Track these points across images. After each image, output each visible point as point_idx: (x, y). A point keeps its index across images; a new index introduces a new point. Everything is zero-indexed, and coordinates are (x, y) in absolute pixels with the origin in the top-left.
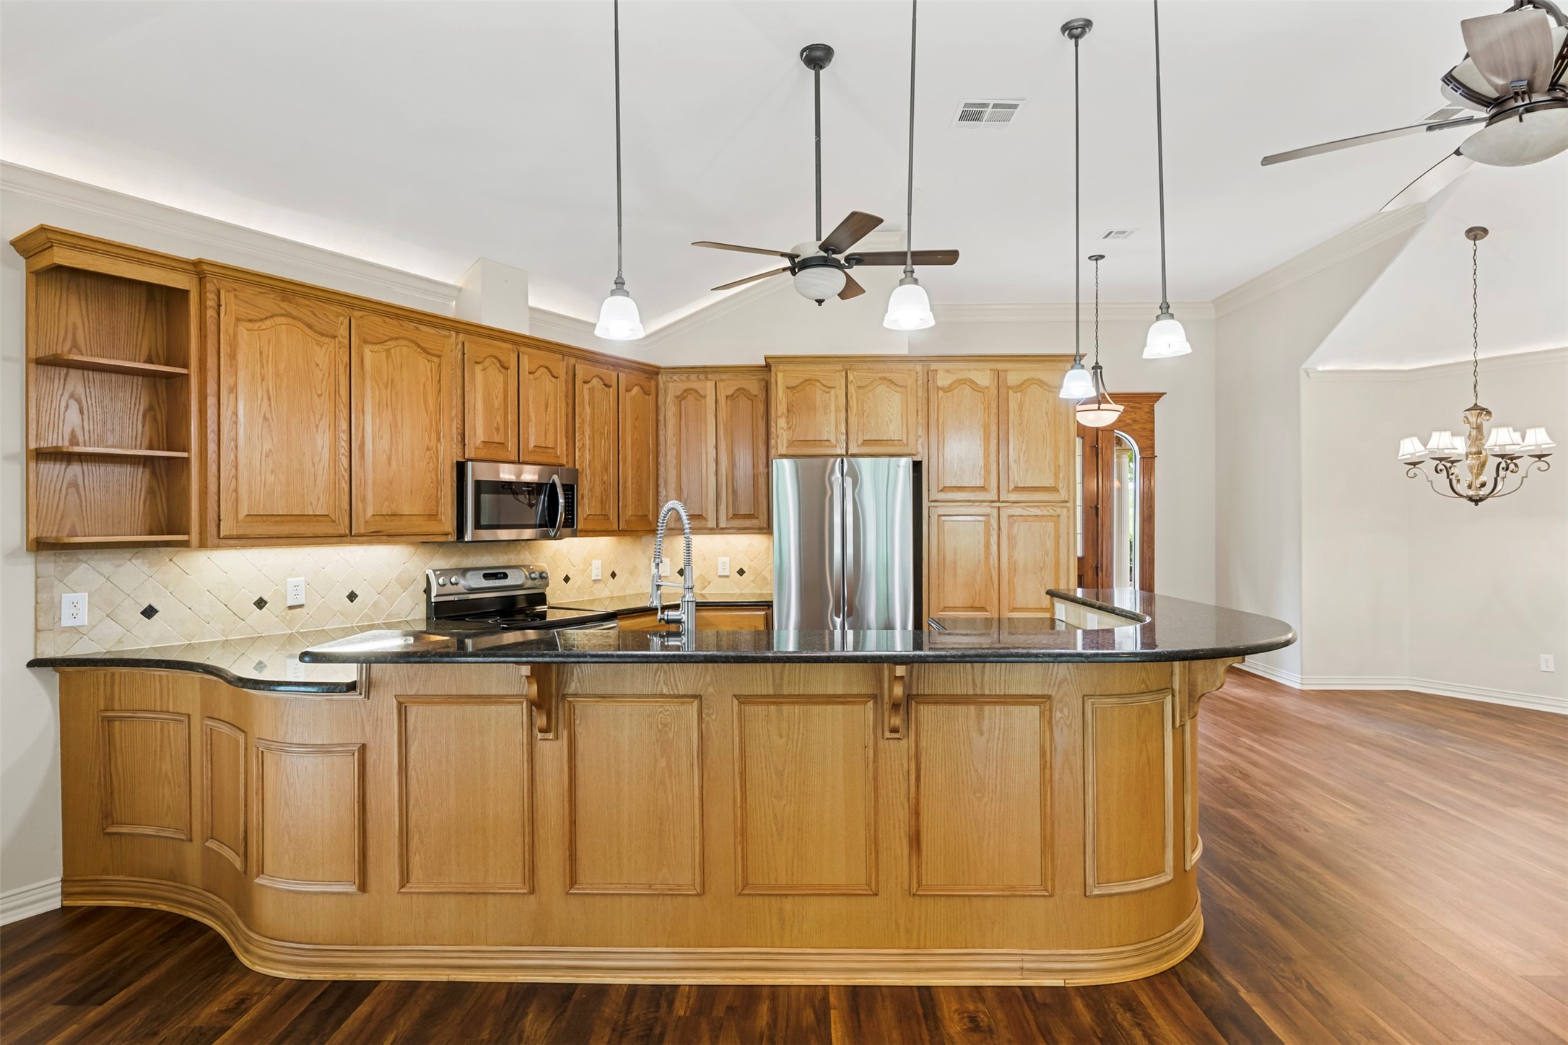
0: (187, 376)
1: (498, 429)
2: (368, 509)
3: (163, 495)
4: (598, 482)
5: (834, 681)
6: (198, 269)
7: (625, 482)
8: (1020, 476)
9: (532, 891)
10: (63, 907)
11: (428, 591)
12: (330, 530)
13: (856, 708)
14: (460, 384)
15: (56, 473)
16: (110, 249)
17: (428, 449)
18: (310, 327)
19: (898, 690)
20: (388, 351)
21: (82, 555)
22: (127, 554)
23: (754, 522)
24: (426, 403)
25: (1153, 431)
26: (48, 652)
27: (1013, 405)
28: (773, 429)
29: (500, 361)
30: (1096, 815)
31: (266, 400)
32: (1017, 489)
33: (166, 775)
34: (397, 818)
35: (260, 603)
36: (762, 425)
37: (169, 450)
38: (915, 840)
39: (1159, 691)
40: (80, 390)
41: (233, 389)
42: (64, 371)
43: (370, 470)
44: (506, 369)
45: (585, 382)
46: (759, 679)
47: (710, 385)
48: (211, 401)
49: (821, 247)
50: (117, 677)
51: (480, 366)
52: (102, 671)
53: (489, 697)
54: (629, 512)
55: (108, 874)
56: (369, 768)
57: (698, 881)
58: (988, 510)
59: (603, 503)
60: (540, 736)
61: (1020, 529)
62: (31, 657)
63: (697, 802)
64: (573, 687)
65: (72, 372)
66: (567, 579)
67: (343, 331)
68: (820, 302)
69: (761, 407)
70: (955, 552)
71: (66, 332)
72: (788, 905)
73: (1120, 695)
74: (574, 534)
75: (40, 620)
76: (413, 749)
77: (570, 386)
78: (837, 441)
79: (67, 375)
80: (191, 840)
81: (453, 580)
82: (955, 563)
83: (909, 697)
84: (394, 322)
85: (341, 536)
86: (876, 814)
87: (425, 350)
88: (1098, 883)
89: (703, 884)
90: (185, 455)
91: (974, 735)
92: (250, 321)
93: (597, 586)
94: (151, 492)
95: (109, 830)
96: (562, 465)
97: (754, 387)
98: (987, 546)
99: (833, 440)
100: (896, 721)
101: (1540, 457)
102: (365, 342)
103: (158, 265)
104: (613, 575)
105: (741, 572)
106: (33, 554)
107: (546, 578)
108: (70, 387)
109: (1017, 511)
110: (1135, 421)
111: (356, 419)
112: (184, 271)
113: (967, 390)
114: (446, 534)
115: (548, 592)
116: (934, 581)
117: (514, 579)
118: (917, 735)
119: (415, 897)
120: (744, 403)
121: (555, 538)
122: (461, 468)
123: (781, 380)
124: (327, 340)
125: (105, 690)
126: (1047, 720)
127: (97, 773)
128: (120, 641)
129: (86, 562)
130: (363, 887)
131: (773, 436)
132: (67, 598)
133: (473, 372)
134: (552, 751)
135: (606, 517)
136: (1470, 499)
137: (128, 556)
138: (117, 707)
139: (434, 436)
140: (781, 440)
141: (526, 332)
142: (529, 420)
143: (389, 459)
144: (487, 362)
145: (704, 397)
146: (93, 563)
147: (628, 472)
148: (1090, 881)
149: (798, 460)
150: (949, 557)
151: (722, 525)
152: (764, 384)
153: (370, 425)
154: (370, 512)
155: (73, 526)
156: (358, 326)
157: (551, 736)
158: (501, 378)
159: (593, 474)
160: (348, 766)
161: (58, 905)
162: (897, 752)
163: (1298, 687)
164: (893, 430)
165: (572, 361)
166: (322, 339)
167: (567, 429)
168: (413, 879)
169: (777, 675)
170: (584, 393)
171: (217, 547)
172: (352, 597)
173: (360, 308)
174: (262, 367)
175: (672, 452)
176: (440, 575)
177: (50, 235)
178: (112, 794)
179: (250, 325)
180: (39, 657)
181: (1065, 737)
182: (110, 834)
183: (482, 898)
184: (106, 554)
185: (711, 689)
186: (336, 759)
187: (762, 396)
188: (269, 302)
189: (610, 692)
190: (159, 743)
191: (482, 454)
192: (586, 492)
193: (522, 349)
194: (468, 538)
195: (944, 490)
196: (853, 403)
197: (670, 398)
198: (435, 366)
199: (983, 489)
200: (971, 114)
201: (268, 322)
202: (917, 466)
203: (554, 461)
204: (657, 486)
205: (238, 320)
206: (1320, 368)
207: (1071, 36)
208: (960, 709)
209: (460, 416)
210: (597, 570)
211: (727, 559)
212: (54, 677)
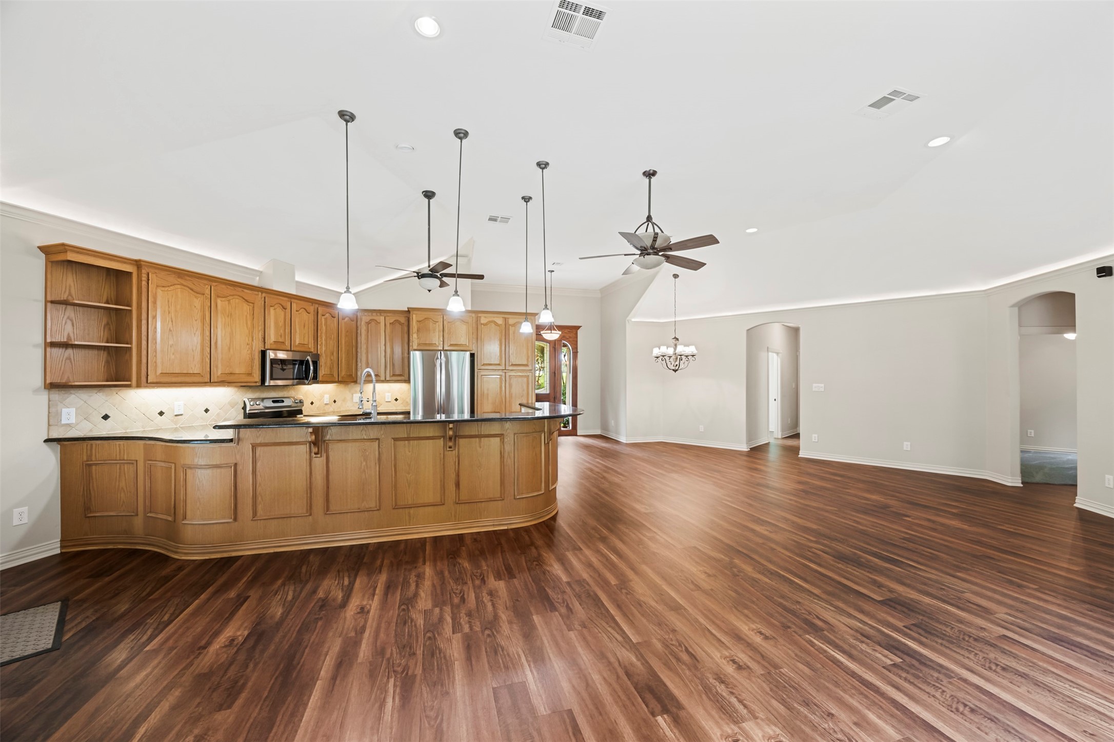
0: (130, 311)
1: (281, 336)
2: (218, 372)
3: (114, 364)
4: (329, 359)
5: (430, 431)
6: (138, 264)
7: (341, 360)
8: (514, 360)
9: (310, 515)
10: (61, 553)
11: (244, 408)
12: (201, 380)
13: (437, 440)
14: (263, 315)
15: (60, 353)
16: (96, 254)
17: (248, 344)
18: (192, 290)
19: (451, 433)
20: (229, 301)
21: (72, 391)
22: (95, 390)
23: (402, 378)
24: (247, 324)
25: (577, 341)
26: (55, 435)
27: (511, 332)
28: (411, 338)
29: (282, 306)
30: (518, 473)
31: (170, 322)
32: (513, 365)
33: (122, 488)
34: (251, 491)
35: (161, 414)
36: (406, 336)
37: (116, 343)
38: (458, 485)
39: (539, 432)
40: (72, 315)
41: (155, 317)
42: (64, 306)
43: (219, 354)
44: (285, 309)
45: (323, 315)
46: (402, 432)
47: (382, 318)
48: (144, 322)
49: (430, 270)
50: (94, 446)
51: (273, 308)
52: (85, 444)
53: (293, 442)
54: (343, 373)
55: (87, 535)
56: (238, 472)
57: (378, 504)
58: (501, 373)
59: (331, 369)
60: (314, 456)
61: (514, 381)
62: (46, 438)
63: (378, 477)
64: (328, 437)
65: (69, 307)
66: (312, 403)
67: (208, 292)
68: (429, 291)
69: (406, 329)
70: (488, 390)
71: (66, 289)
72: (412, 511)
73: (526, 433)
74: (318, 382)
75: (51, 421)
76: (259, 464)
77: (316, 316)
78: (439, 344)
79: (66, 308)
80: (137, 515)
81: (258, 403)
82: (488, 394)
83: (456, 436)
84: (232, 288)
85: (206, 383)
86: (444, 476)
87: (246, 301)
88: (519, 494)
89: (380, 506)
90: (129, 346)
91: (478, 448)
92: (163, 287)
93: (327, 406)
94: (107, 362)
95: (89, 515)
96: (311, 352)
97: (402, 320)
98: (501, 387)
99: (437, 344)
100: (451, 444)
101: (693, 356)
102: (218, 297)
103: (118, 261)
104: (335, 401)
105: (396, 400)
106: (47, 390)
107: (303, 402)
108: (67, 314)
109: (512, 374)
110: (570, 337)
111: (214, 330)
112: (131, 264)
113: (493, 325)
114: (256, 382)
115: (303, 409)
116: (479, 402)
117: (287, 402)
118: (458, 449)
119: (259, 521)
120: (398, 327)
121: (308, 384)
122: (263, 354)
123: (414, 318)
124: (200, 295)
125: (87, 452)
126: (502, 442)
127: (82, 490)
128: (91, 431)
129: (74, 394)
130: (235, 519)
131: (411, 341)
132: (65, 411)
133: (269, 311)
134: (319, 462)
135: (332, 375)
136: (673, 370)
137: (96, 391)
138: (94, 459)
139: (250, 339)
140: (414, 344)
141: (294, 293)
142: (296, 332)
143: (229, 349)
144: (276, 306)
145: (380, 323)
146: (78, 395)
147: (343, 356)
148: (516, 494)
149: (424, 352)
150: (486, 392)
151: (388, 379)
152: (407, 318)
153: (220, 333)
154: (220, 372)
155: (68, 377)
156: (215, 290)
157: (319, 456)
158: (282, 313)
159: (326, 356)
160: (229, 473)
161: (59, 552)
162: (451, 455)
163: (625, 442)
164: (463, 340)
165: (317, 306)
166: (197, 295)
167: (314, 336)
168: (258, 515)
169: (408, 430)
170: (322, 320)
171: (146, 387)
172: (207, 411)
173: (215, 282)
174: (169, 307)
175: (364, 347)
176: (251, 401)
177: (66, 247)
178: (90, 499)
179: (163, 289)
180: (50, 437)
181: (508, 448)
182: (89, 517)
183: (289, 519)
184: (85, 390)
185: (383, 436)
186: (223, 470)
187: (406, 324)
188: (172, 279)
189: (343, 439)
190: (118, 474)
191: (274, 347)
192: (323, 364)
193: (293, 300)
194: (267, 384)
195: (484, 365)
196: (446, 329)
197: (363, 323)
198: (251, 308)
199: (499, 365)
200: (493, 219)
201: (172, 287)
202: (472, 355)
203: (308, 350)
204: (357, 361)
205: (157, 286)
206: (633, 320)
207: (525, 201)
208: (473, 440)
209: (263, 330)
210: (326, 399)
211: (390, 394)
212: (58, 447)
